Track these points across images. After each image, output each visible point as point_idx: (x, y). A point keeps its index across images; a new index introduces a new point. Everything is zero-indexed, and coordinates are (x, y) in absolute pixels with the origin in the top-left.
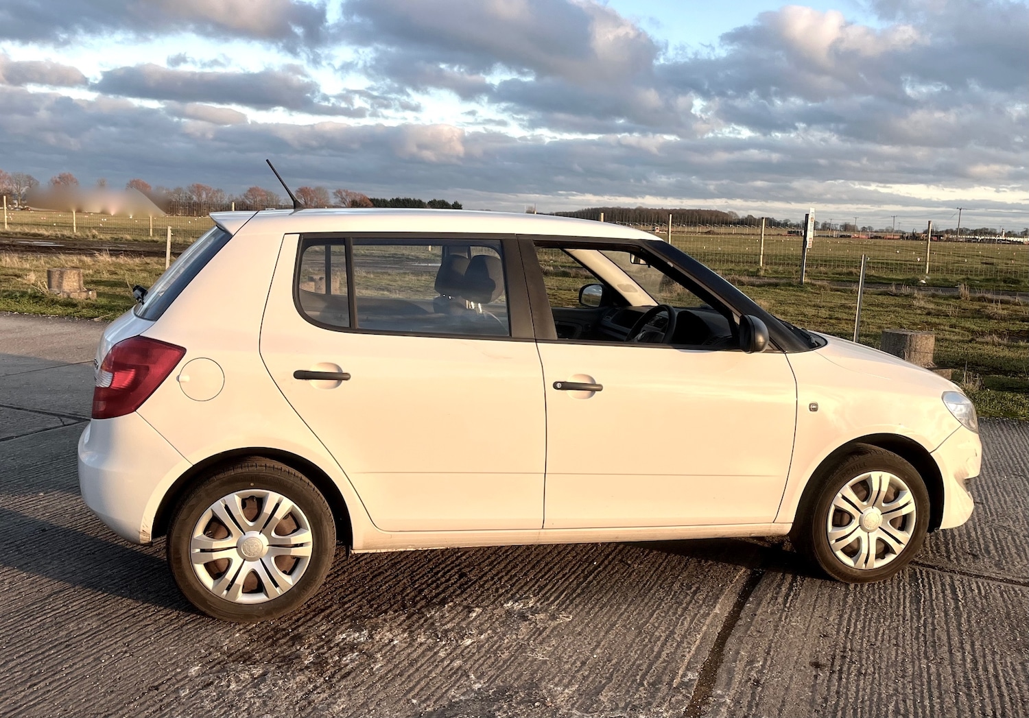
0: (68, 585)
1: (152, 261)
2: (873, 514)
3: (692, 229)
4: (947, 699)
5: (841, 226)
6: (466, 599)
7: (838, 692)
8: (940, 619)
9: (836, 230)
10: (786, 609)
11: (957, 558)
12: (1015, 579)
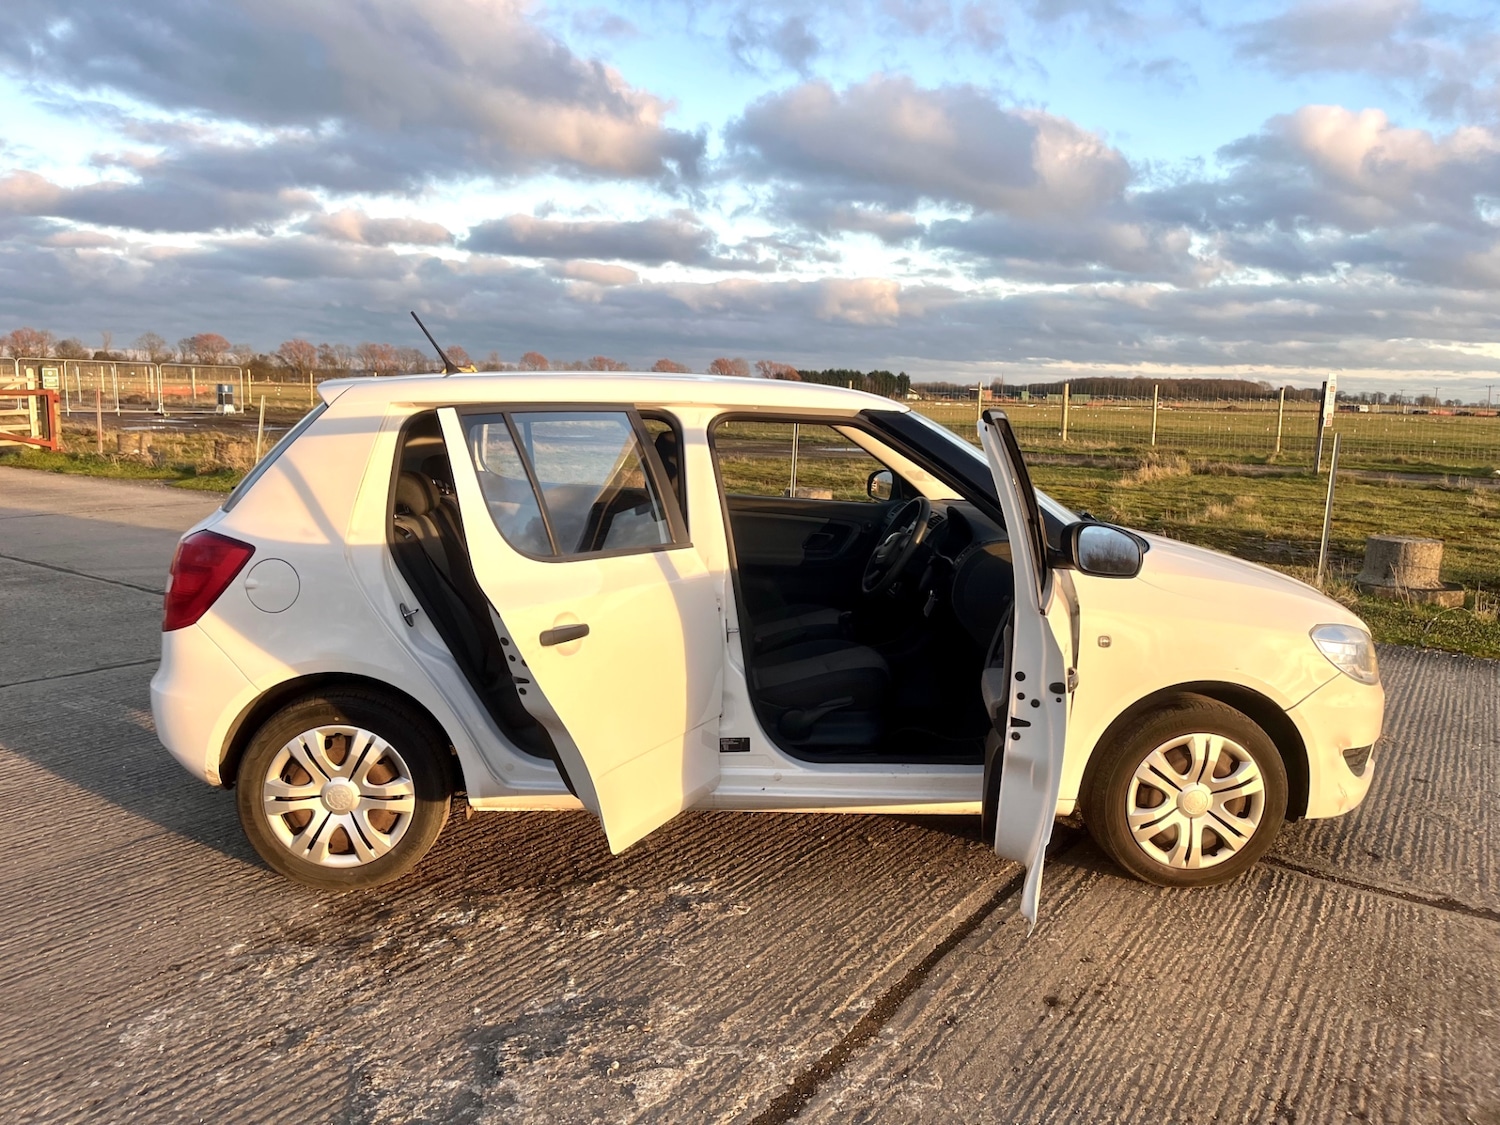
0: (164, 829)
2: (1200, 794)
3: (1207, 404)
4: (1221, 1069)
5: (1417, 399)
6: (625, 877)
7: (1061, 1045)
8: (1274, 947)
9: (1409, 404)
10: (1052, 918)
11: (1347, 861)
12: (1421, 895)
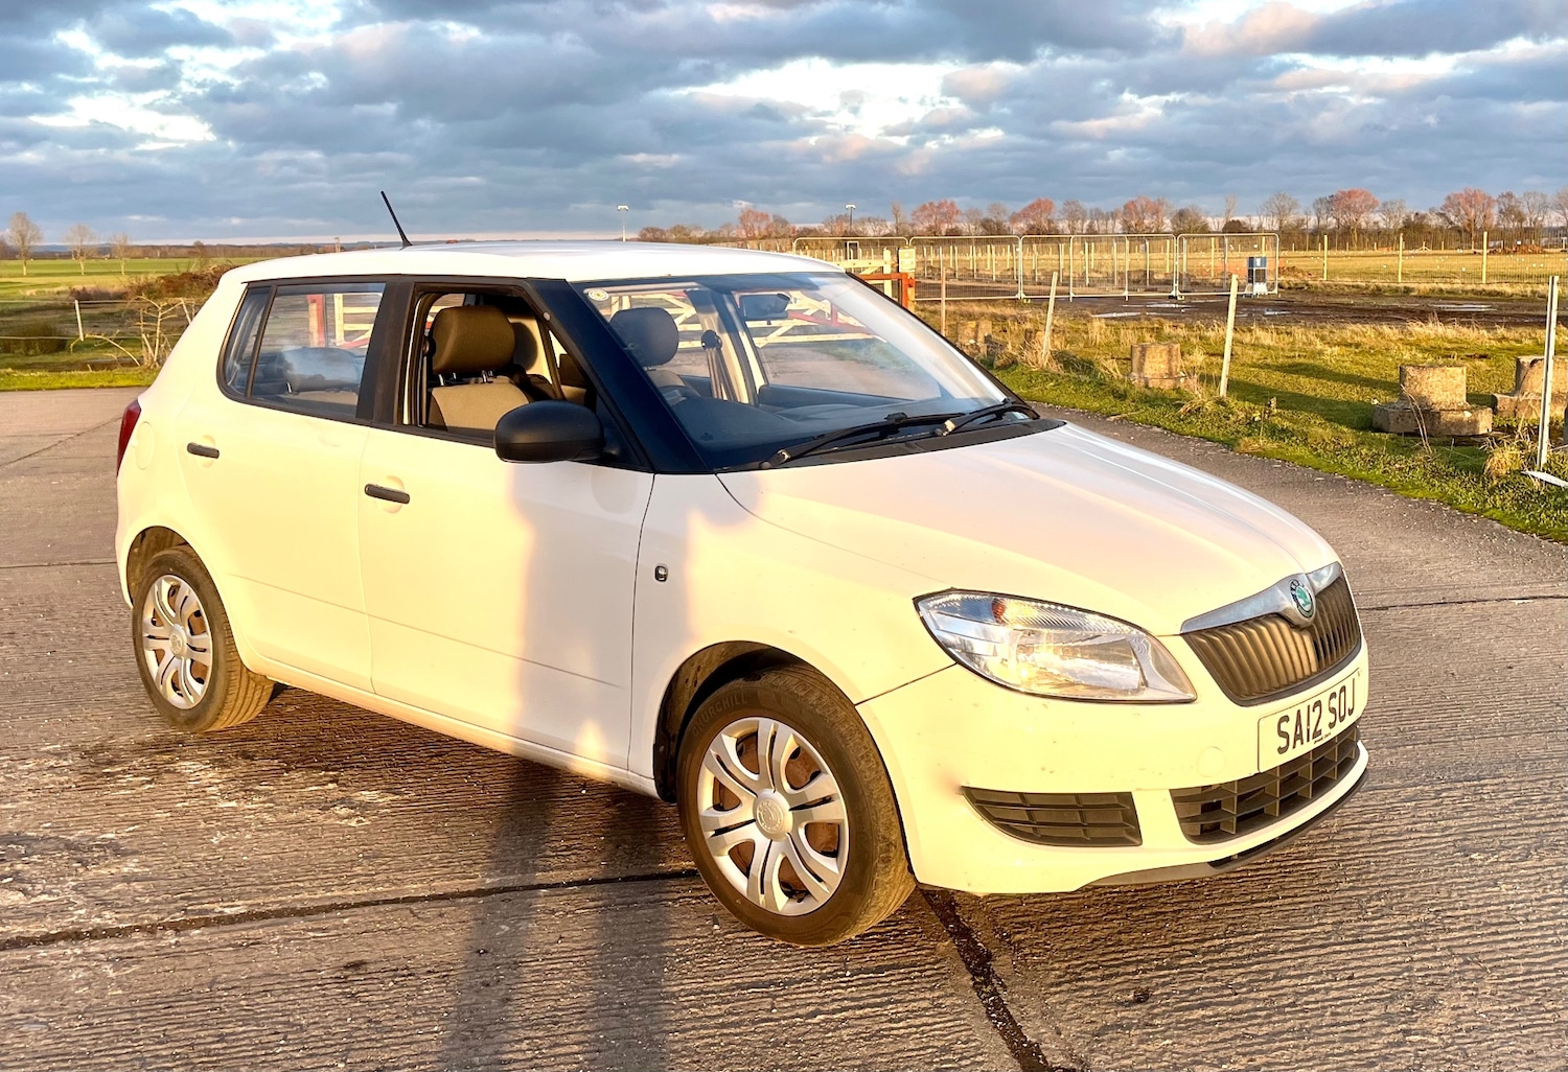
1: (1522, 335)
